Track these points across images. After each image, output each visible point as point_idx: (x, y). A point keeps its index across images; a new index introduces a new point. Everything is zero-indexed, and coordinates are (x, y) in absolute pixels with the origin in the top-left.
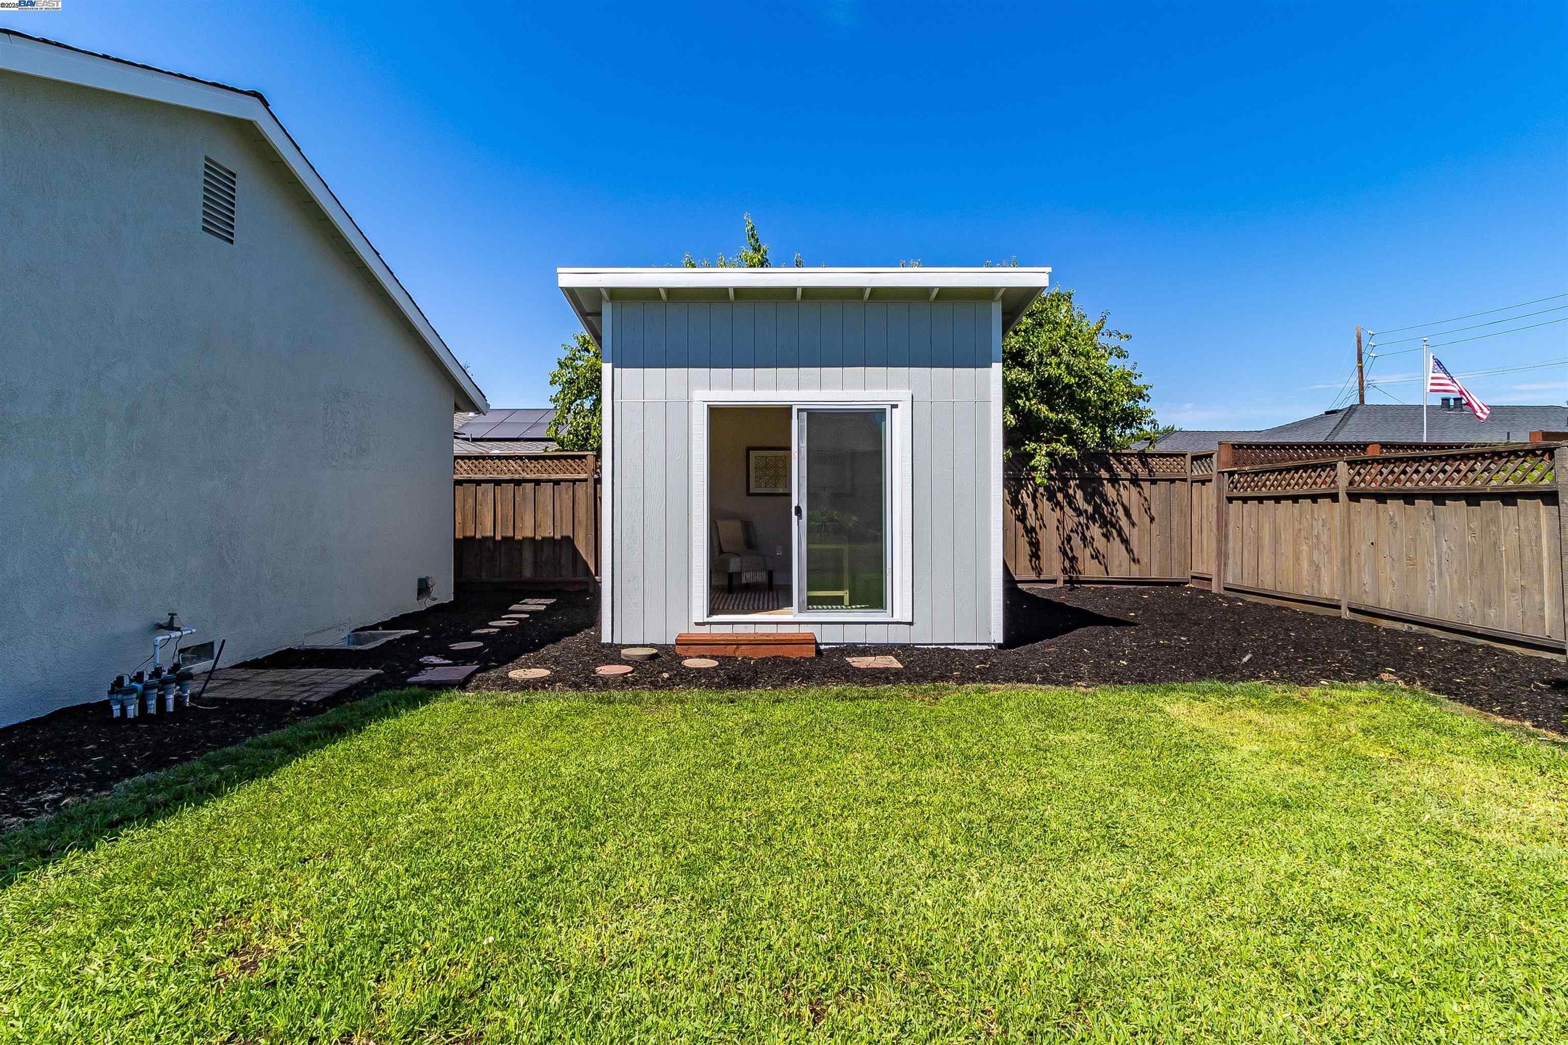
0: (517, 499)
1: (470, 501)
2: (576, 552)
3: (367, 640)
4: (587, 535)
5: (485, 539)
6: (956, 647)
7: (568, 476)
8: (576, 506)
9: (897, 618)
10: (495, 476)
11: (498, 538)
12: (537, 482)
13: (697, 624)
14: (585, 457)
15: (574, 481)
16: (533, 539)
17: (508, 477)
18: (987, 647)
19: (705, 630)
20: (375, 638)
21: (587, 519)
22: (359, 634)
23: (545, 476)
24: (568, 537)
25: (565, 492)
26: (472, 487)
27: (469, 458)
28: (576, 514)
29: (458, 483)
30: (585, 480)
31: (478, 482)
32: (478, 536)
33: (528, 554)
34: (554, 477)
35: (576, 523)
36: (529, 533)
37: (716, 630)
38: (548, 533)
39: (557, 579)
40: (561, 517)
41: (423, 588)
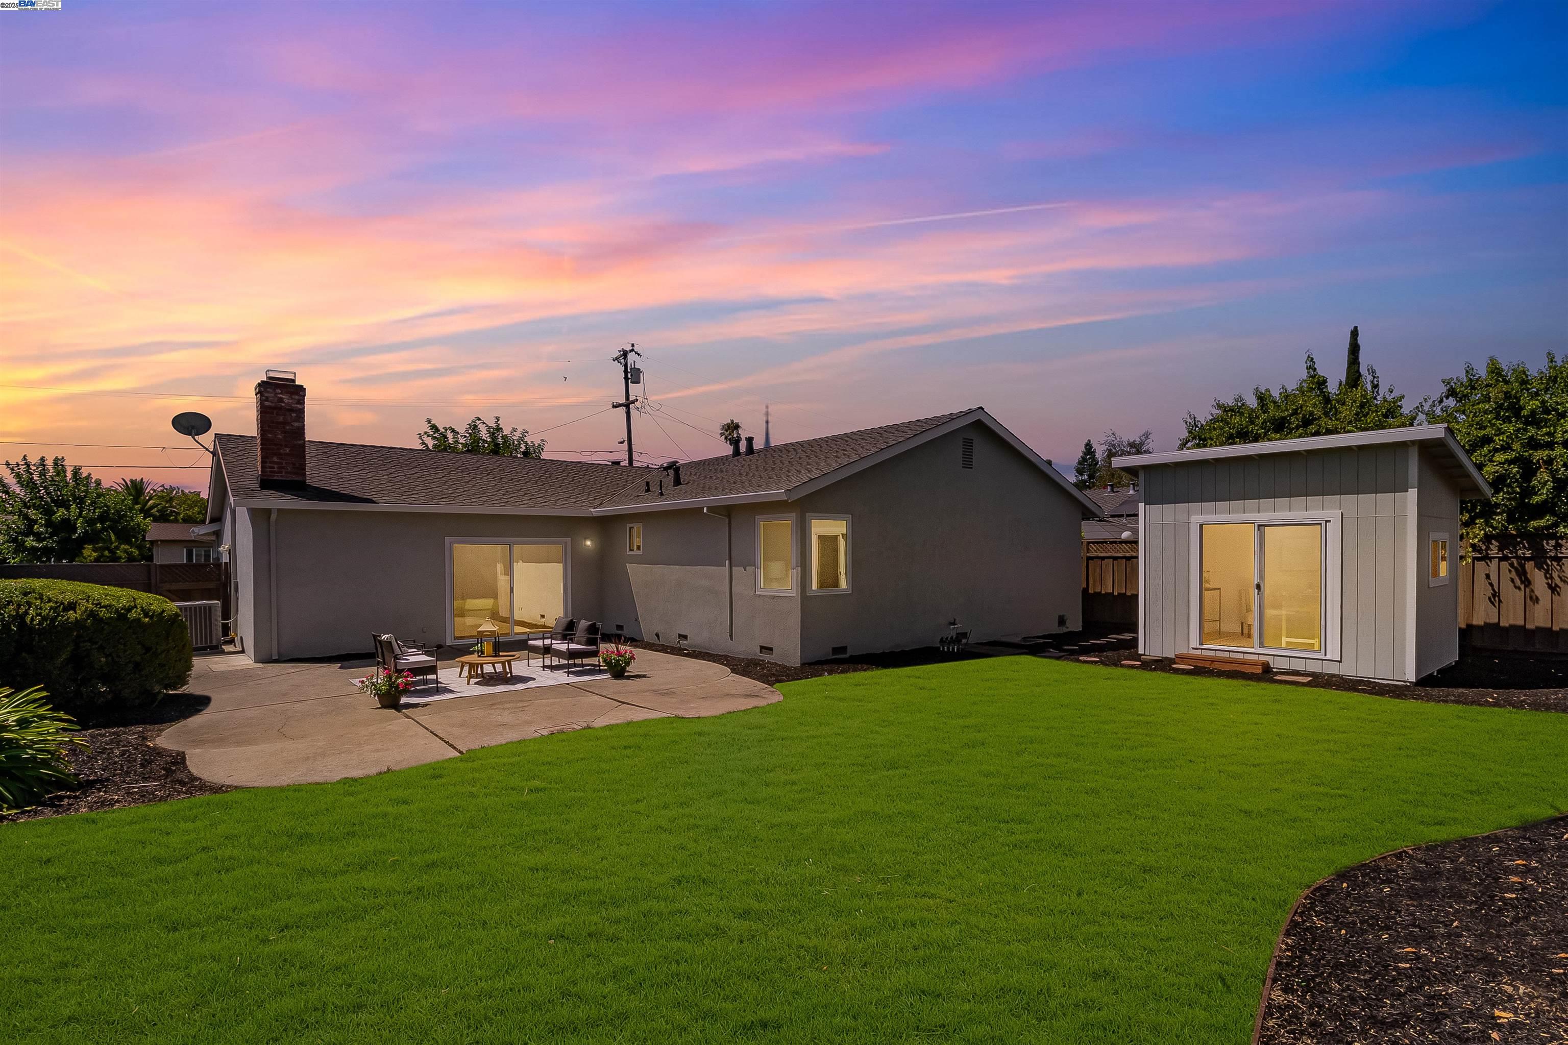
1: (1098, 570)
3: (1028, 641)
5: (1107, 594)
6: (1377, 681)
9: (1328, 657)
11: (1116, 593)
13: (1193, 648)
18: (1403, 683)
19: (1198, 652)
20: (1031, 641)
22: (1025, 639)
26: (1099, 561)
27: (1098, 543)
29: (1089, 558)
31: (1103, 558)
32: (1103, 592)
37: (1205, 653)
41: (1062, 621)
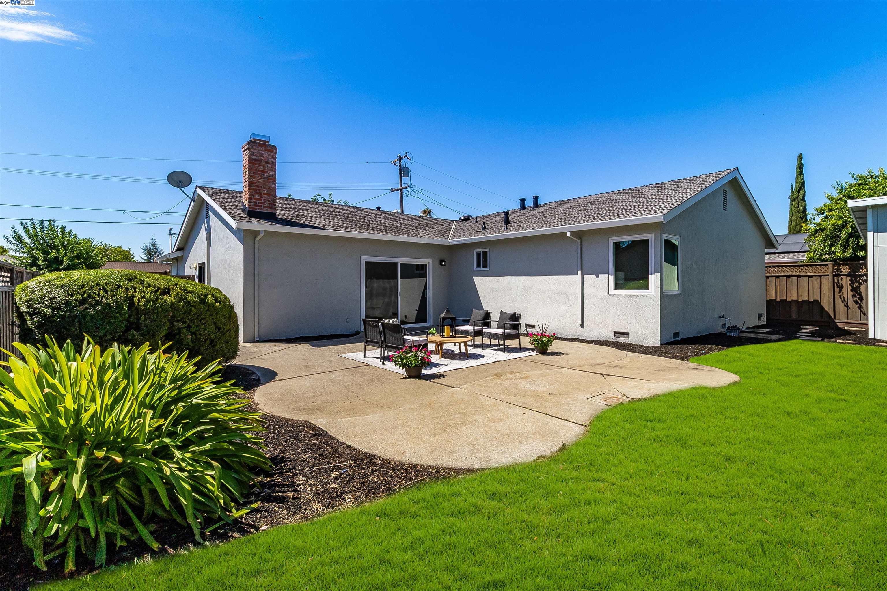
0: (788, 284)
2: (822, 308)
4: (829, 300)
7: (817, 274)
8: (822, 286)
10: (776, 274)
12: (799, 277)
14: (827, 265)
15: (821, 276)
16: (797, 301)
17: (783, 274)
21: (829, 293)
23: (804, 274)
24: (817, 301)
25: (815, 282)
28: (822, 291)
30: (828, 275)
33: (794, 308)
34: (809, 274)
35: (822, 295)
36: (795, 298)
38: (806, 298)
39: (812, 320)
40: (813, 292)
